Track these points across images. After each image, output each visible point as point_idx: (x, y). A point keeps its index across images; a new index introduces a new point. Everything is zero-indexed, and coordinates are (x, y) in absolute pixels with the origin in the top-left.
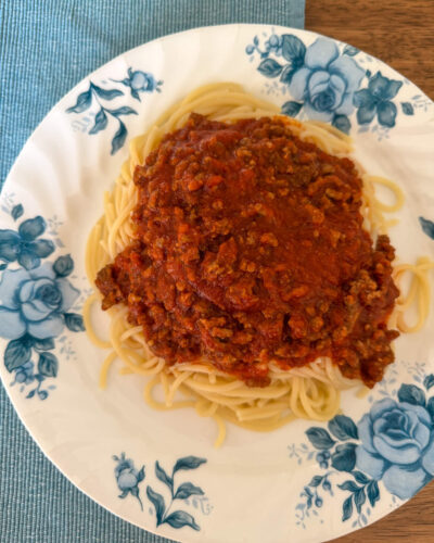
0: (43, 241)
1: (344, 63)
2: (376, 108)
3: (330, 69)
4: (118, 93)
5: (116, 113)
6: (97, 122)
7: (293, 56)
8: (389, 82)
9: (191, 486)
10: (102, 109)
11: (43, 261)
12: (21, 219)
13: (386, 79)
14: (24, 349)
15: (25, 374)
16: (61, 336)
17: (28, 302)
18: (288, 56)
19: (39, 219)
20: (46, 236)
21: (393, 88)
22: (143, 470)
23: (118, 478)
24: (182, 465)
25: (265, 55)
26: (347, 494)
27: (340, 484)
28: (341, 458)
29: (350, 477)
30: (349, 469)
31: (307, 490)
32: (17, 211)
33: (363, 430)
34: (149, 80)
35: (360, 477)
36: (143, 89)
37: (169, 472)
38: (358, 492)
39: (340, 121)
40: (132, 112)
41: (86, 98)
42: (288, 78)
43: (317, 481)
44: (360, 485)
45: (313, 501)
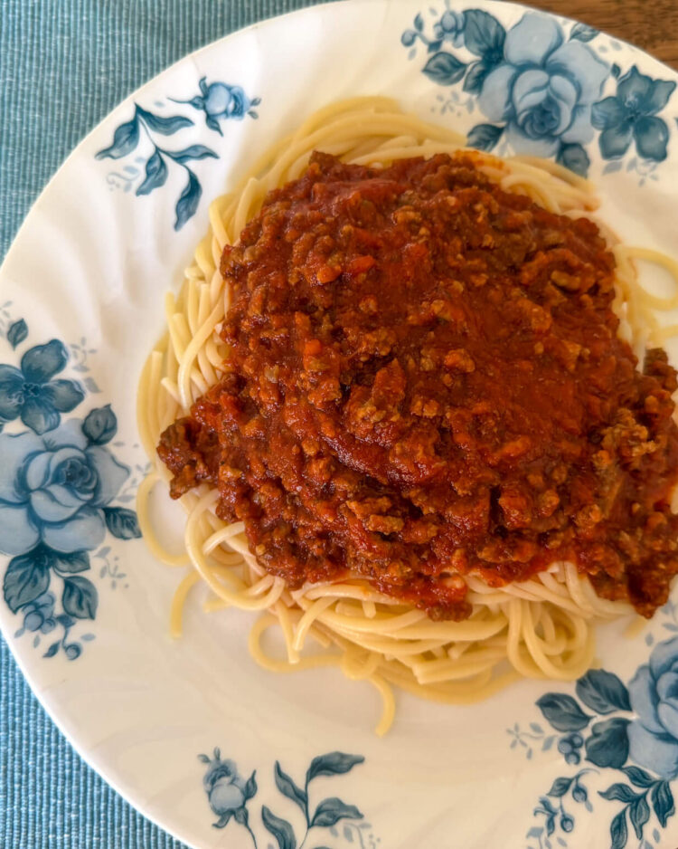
0: (62, 382)
1: (572, 54)
2: (632, 129)
3: (549, 65)
4: (185, 121)
5: (181, 158)
6: (149, 174)
7: (484, 46)
8: (653, 84)
9: (339, 803)
10: (158, 150)
11: (65, 417)
12: (24, 346)
13: (647, 79)
14: (37, 572)
15: (41, 615)
16: (100, 548)
17: (41, 489)
18: (475, 47)
19: (55, 345)
20: (69, 373)
21: (660, 93)
22: (252, 779)
23: (210, 794)
24: (322, 767)
25: (434, 46)
26: (617, 807)
27: (604, 790)
28: (602, 745)
29: (622, 778)
30: (618, 764)
31: (545, 804)
32: (18, 331)
33: (639, 694)
34: (237, 98)
35: (639, 777)
36: (226, 112)
37: (299, 781)
38: (635, 802)
39: (570, 156)
40: (207, 154)
41: (129, 132)
42: (477, 84)
43: (563, 786)
44: (638, 791)
45: (557, 821)
